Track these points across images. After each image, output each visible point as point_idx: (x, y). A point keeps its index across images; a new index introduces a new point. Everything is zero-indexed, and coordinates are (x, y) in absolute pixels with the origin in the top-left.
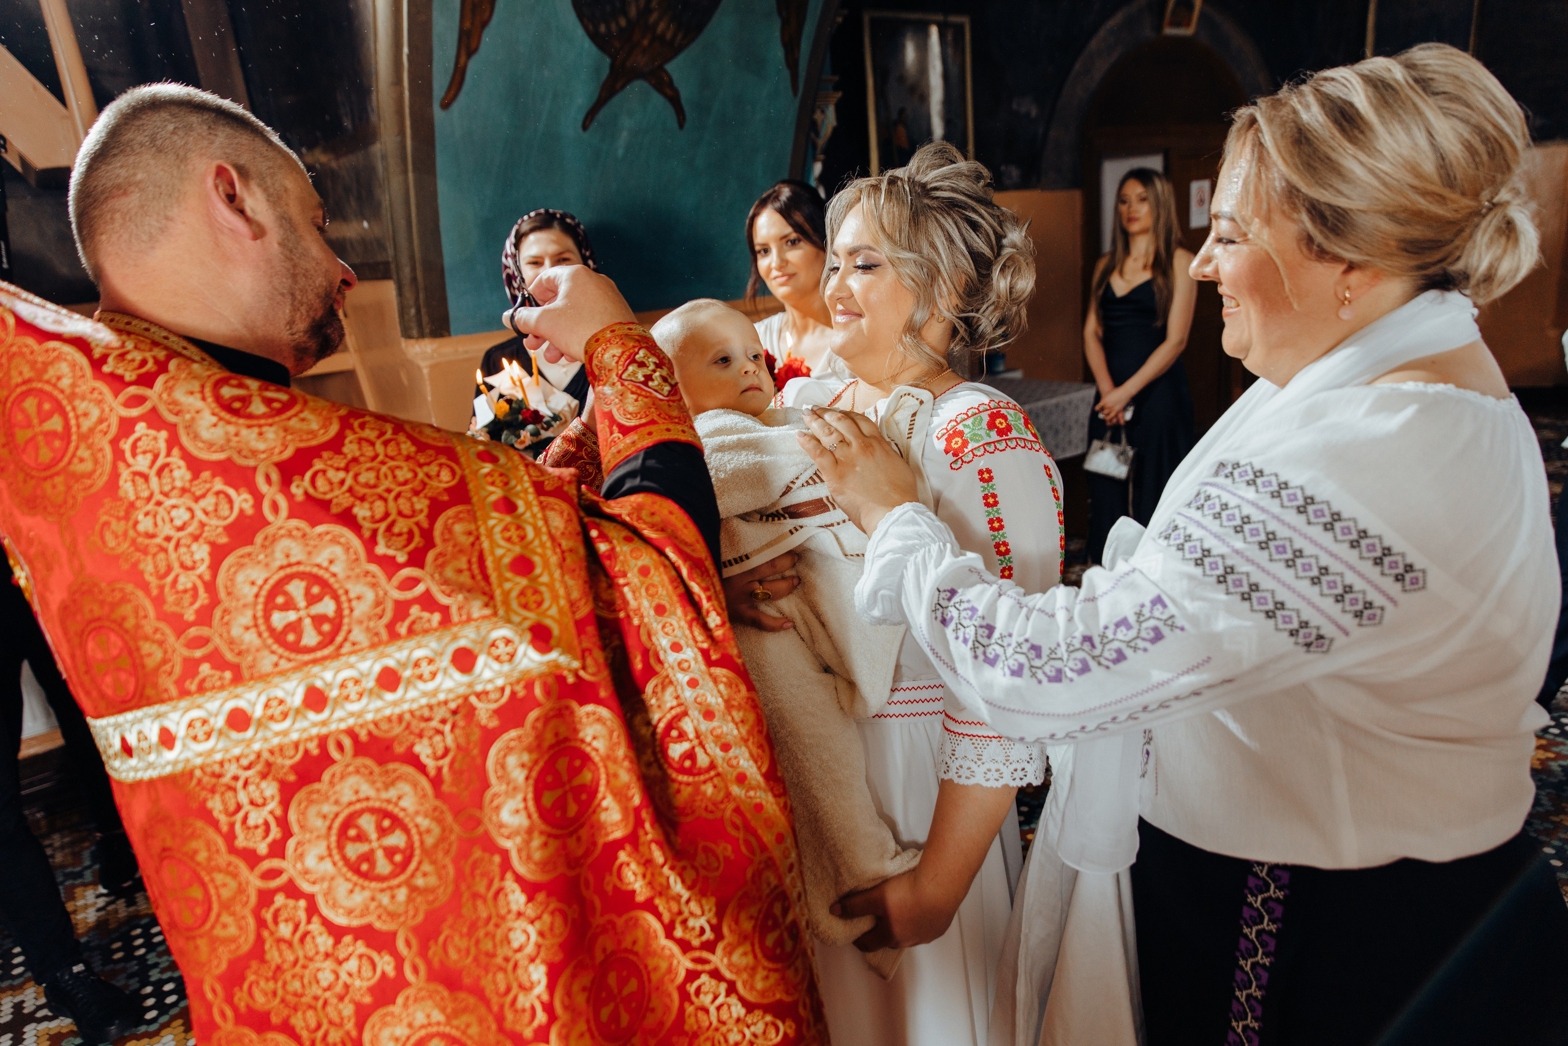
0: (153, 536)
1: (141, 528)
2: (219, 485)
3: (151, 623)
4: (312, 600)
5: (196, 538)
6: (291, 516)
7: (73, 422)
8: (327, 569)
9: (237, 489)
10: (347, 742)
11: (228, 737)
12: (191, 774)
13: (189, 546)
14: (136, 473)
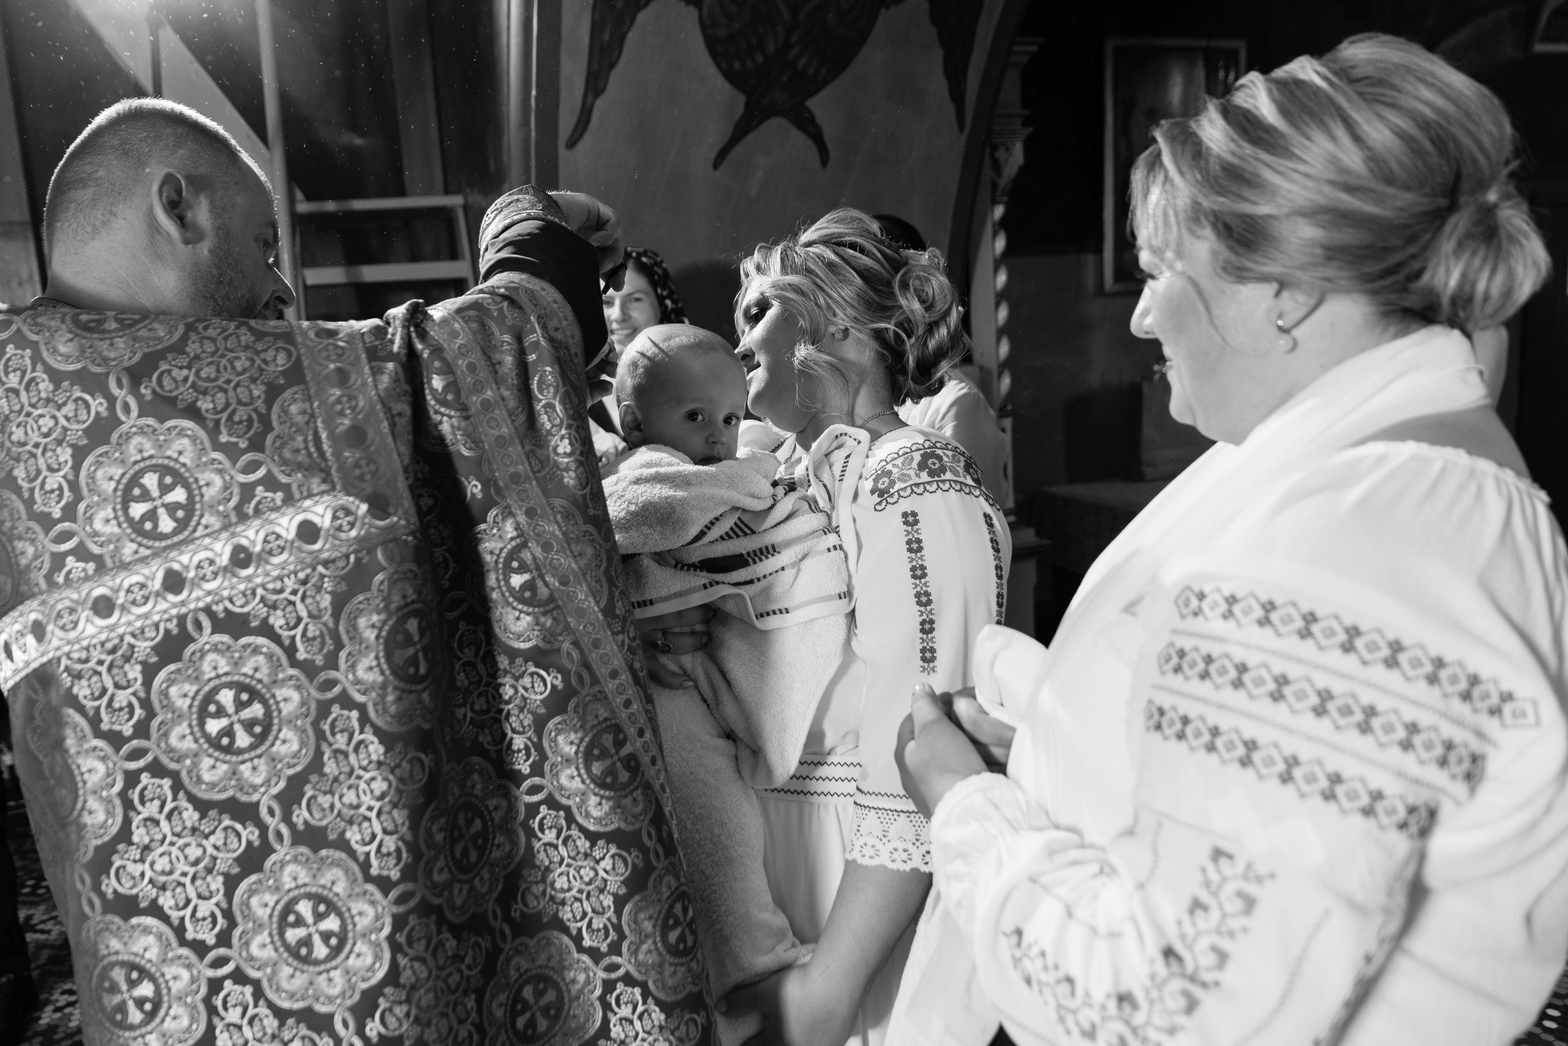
0: (24, 444)
1: (14, 438)
2: (77, 393)
3: (23, 524)
4: (165, 490)
8: (177, 461)
10: (205, 620)
11: (94, 624)
13: (54, 451)
14: (9, 391)
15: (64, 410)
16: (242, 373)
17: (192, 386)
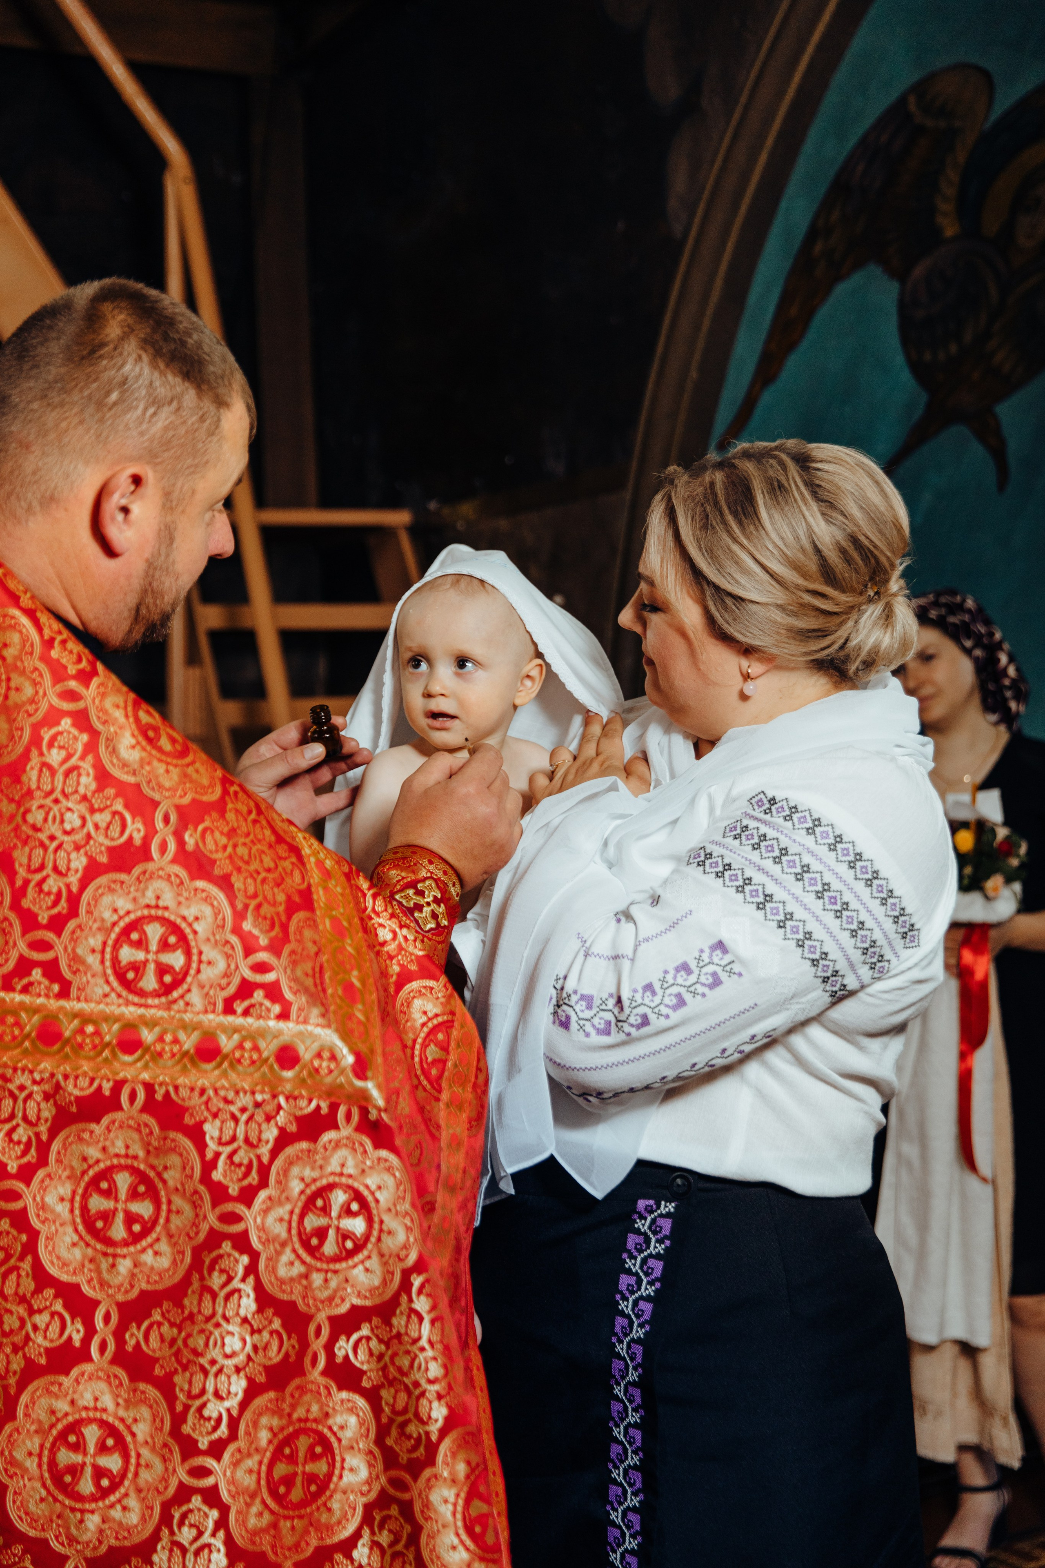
0: (38, 830)
2: (118, 806)
3: (4, 911)
4: (164, 948)
5: (78, 847)
8: (190, 925)
13: (68, 852)
14: (45, 765)
15: (98, 817)
16: (269, 870)
17: (230, 857)
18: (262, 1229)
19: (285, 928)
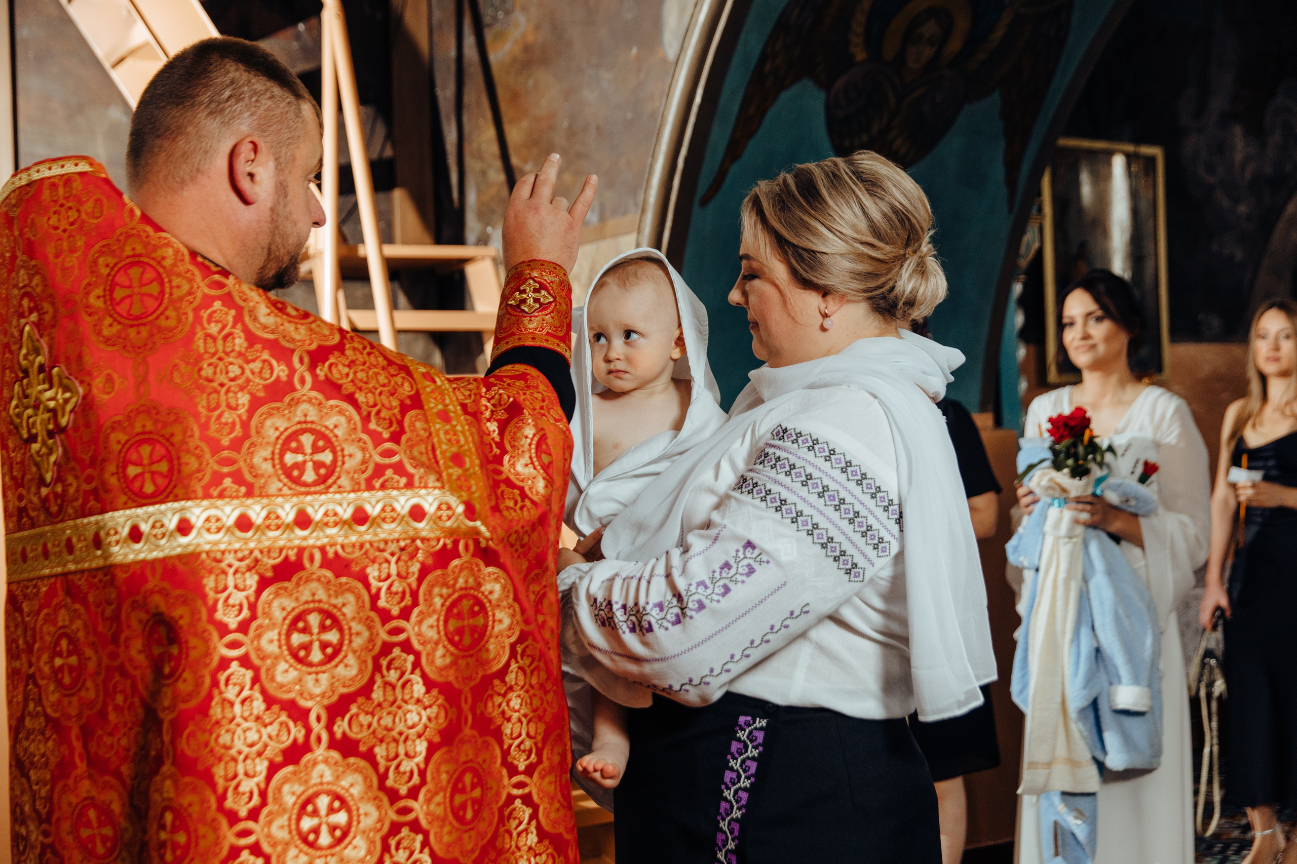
0: (211, 381)
1: (203, 373)
2: (266, 355)
3: (195, 441)
4: (316, 450)
5: (242, 389)
6: (312, 389)
7: (167, 290)
8: (332, 431)
9: (278, 361)
10: (318, 556)
11: (233, 534)
12: (199, 554)
13: (236, 393)
14: (208, 335)
15: (252, 365)
16: (384, 386)
17: (352, 381)
18: (419, 634)
19: (400, 423)
